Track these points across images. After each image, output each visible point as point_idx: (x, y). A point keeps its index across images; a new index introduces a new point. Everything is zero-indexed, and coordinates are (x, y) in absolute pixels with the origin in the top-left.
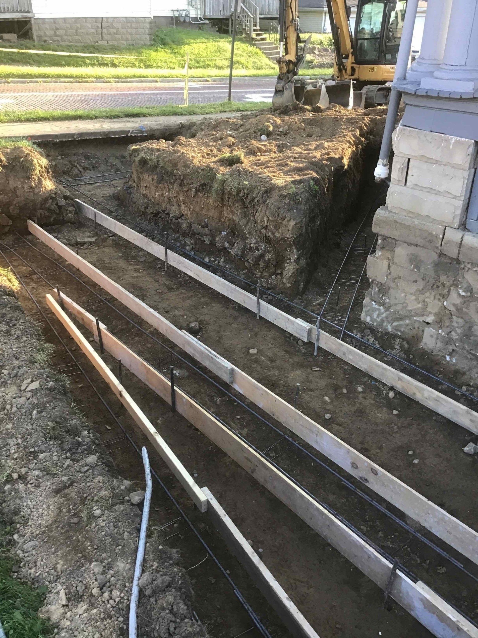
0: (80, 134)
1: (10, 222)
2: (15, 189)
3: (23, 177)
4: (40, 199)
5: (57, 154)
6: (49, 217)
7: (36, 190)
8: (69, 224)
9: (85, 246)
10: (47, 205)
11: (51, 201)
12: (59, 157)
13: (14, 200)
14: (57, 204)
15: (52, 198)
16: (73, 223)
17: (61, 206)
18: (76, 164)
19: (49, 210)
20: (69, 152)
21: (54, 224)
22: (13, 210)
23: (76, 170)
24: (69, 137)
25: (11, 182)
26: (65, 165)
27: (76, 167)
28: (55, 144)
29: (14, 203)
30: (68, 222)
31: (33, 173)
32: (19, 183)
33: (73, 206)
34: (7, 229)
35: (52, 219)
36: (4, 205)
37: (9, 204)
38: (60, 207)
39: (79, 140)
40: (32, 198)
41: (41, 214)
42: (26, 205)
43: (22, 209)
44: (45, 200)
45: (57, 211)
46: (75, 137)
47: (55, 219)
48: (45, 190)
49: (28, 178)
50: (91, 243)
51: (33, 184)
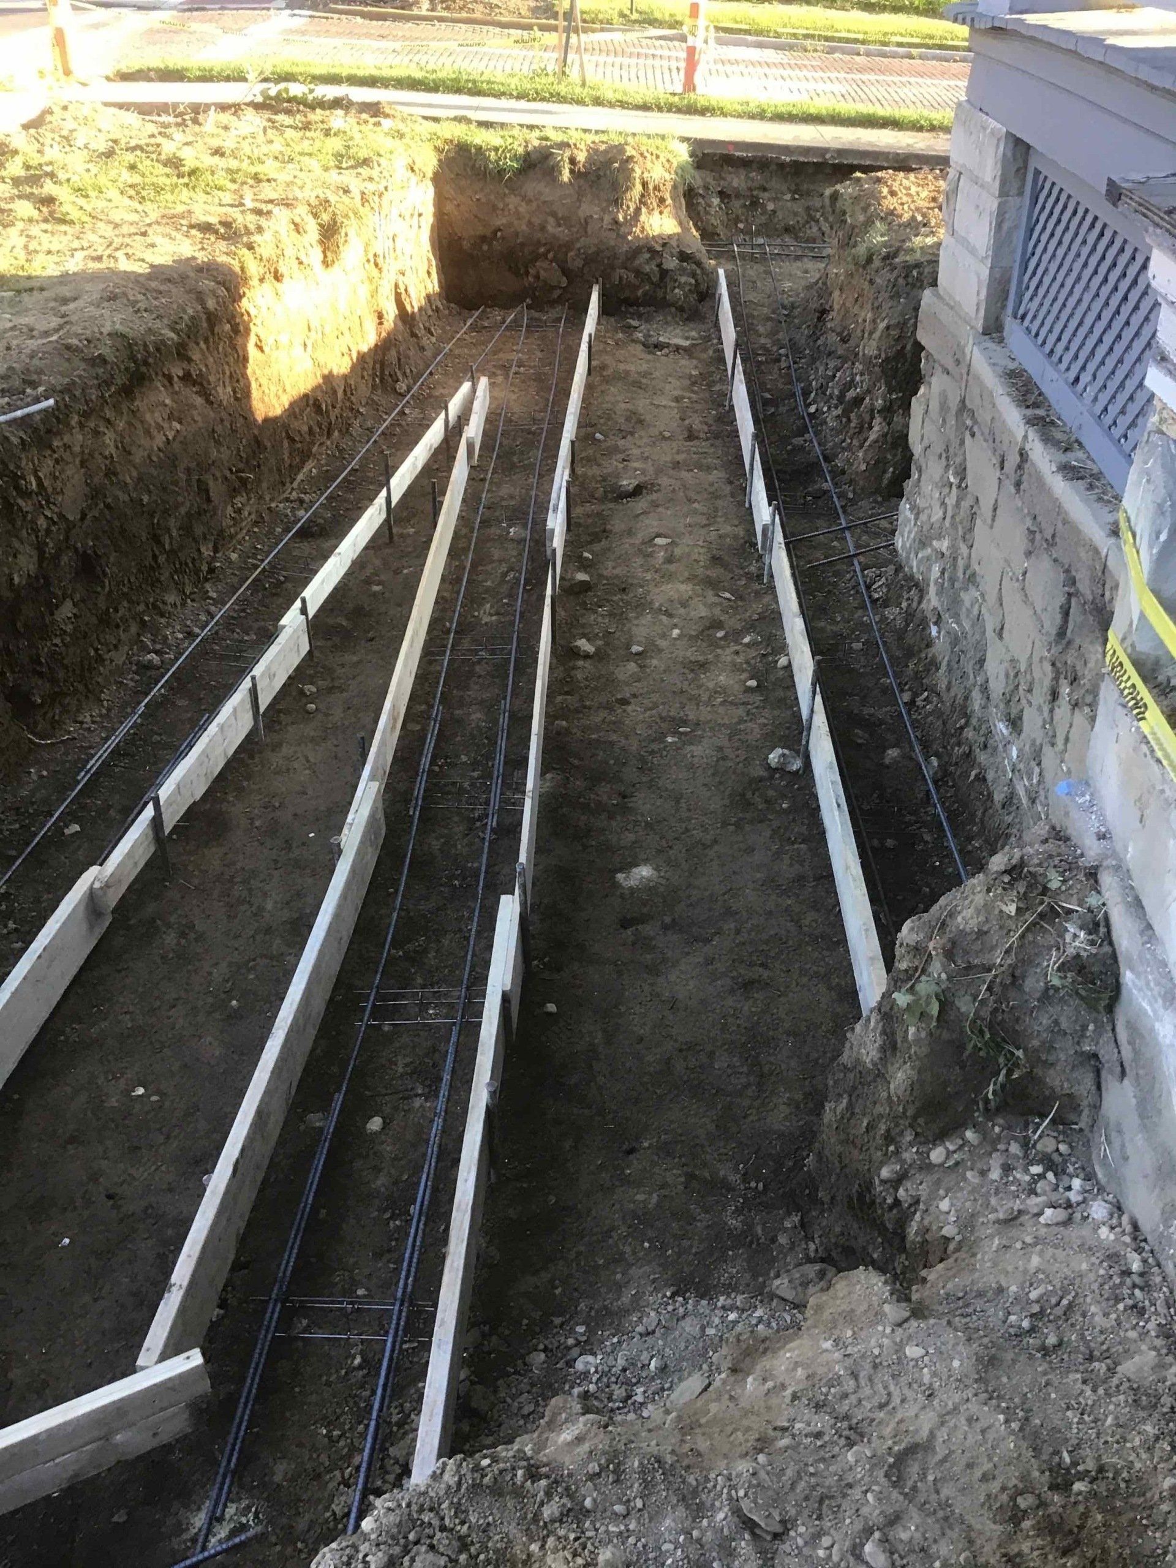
0: (841, 152)
1: (564, 282)
2: (587, 220)
3: (607, 200)
4: (625, 248)
5: (784, 188)
6: (638, 287)
7: (623, 229)
8: (673, 310)
9: (666, 351)
10: (637, 262)
11: (647, 256)
12: (788, 197)
13: (578, 239)
14: (659, 265)
15: (651, 250)
16: (681, 309)
17: (667, 271)
18: (818, 215)
19: (638, 272)
20: (812, 187)
21: (644, 305)
22: (575, 262)
23: (815, 229)
24: (815, 155)
25: (584, 206)
26: (796, 214)
27: (817, 221)
28: (782, 166)
29: (578, 245)
30: (670, 305)
31: (628, 196)
32: (597, 209)
33: (694, 275)
34: (556, 293)
35: (640, 293)
36: (560, 246)
37: (568, 246)
38: (664, 273)
39: (833, 165)
40: (612, 243)
41: (621, 278)
42: (598, 253)
43: (591, 260)
44: (636, 252)
45: (655, 279)
46: (828, 156)
47: (645, 294)
48: (642, 231)
49: (617, 202)
50: (678, 348)
51: (621, 218)
